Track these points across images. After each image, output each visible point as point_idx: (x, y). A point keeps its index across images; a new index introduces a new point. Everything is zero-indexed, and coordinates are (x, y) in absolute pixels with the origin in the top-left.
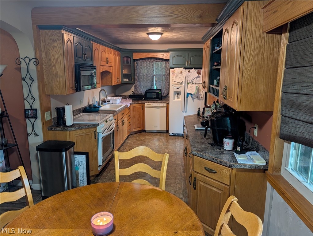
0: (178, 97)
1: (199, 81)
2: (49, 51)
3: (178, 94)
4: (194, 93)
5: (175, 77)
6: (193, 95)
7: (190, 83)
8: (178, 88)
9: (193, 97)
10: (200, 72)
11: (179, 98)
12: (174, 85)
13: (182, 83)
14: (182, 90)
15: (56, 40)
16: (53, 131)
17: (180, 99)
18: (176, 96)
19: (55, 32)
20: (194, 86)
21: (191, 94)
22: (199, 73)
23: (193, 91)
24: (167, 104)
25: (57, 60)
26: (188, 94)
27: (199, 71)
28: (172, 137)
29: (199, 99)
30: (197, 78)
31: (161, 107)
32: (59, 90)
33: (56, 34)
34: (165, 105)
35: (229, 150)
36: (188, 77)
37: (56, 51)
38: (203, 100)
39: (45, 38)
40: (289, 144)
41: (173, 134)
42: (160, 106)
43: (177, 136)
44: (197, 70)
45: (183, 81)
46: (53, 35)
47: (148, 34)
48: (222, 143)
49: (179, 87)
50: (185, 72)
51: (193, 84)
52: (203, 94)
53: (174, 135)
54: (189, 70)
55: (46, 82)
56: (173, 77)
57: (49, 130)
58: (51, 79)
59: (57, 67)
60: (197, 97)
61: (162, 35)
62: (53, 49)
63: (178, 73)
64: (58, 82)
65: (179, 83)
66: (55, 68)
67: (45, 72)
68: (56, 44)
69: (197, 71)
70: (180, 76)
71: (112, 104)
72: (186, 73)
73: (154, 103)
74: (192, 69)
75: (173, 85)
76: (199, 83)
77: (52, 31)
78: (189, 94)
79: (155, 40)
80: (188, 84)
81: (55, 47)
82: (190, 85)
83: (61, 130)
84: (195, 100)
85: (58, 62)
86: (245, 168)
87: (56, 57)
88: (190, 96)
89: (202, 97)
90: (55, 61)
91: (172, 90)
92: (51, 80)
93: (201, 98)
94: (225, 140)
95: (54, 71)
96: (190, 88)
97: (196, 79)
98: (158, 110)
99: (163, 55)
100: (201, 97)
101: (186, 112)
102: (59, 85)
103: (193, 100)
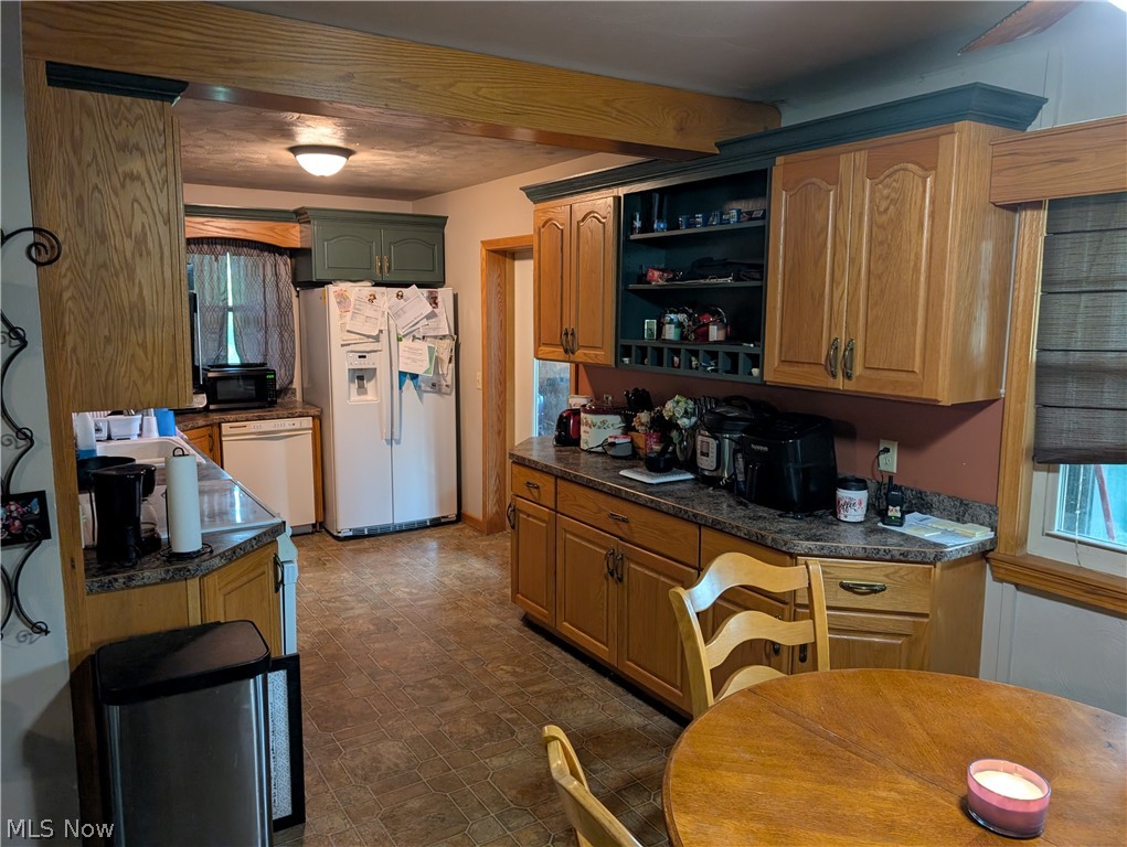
0: (362, 389)
1: (434, 329)
2: (96, 194)
3: (361, 377)
4: (426, 372)
5: (349, 315)
6: (420, 378)
7: (404, 336)
8: (364, 357)
9: (420, 387)
10: (436, 298)
11: (366, 393)
12: (349, 345)
13: (377, 339)
14: (377, 361)
15: (138, 149)
16: (116, 590)
17: (370, 397)
18: (355, 386)
19: (138, 111)
20: (423, 346)
21: (414, 377)
22: (434, 301)
23: (420, 363)
24: (314, 417)
25: (141, 242)
26: (402, 374)
27: (431, 293)
28: (351, 545)
29: (439, 392)
30: (428, 317)
31: (291, 434)
32: (149, 385)
33: (139, 118)
34: (307, 422)
35: (861, 522)
36: (397, 315)
37: (136, 200)
38: (450, 394)
39: (77, 132)
40: (1051, 475)
41: (351, 534)
42: (288, 427)
43: (368, 536)
44: (425, 291)
45: (381, 331)
46: (124, 123)
47: (296, 150)
48: (832, 506)
49: (368, 352)
50: (385, 298)
51: (414, 337)
52: (450, 372)
53: (358, 536)
54: (397, 290)
55: (74, 350)
56: (341, 317)
57: (90, 592)
58: (107, 333)
59: (142, 274)
60: (434, 385)
61: (351, 158)
62: (123, 186)
63: (359, 299)
64: (143, 346)
65: (369, 337)
66: (131, 277)
67: (72, 298)
68: (137, 165)
69: (426, 295)
70: (368, 310)
71: (109, 438)
72: (389, 300)
73: (260, 418)
74: (407, 285)
75: (342, 345)
76: (435, 337)
77: (121, 102)
78: (405, 373)
79: (322, 177)
80: (399, 340)
81: (134, 177)
82: (407, 342)
83: (163, 580)
84: (425, 394)
85: (149, 253)
86: (964, 555)
87: (137, 228)
88: (408, 383)
89: (449, 383)
90: (129, 245)
91: (340, 364)
92: (108, 340)
93: (444, 389)
94: (843, 494)
95: (124, 295)
96: (407, 355)
97: (425, 322)
98: (277, 446)
99: (272, 229)
100: (444, 383)
101: (398, 442)
102: (149, 363)
103: (421, 398)
